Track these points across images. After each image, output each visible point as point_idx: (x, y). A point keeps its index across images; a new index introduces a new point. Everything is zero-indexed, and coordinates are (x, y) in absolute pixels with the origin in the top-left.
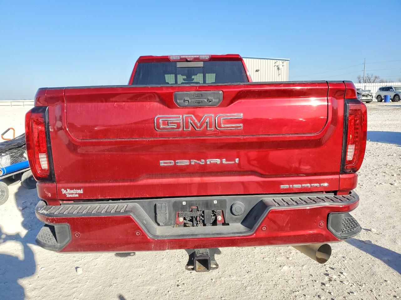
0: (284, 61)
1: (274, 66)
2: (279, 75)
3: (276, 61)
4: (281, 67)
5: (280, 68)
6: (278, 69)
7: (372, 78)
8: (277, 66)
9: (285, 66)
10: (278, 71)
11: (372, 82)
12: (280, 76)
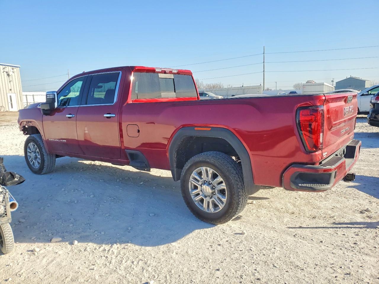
0: (13, 67)
1: (3, 72)
2: (10, 82)
3: (4, 67)
4: (11, 73)
5: (10, 75)
6: (8, 75)
7: (76, 88)
8: (6, 72)
9: (16, 73)
10: (8, 78)
11: (76, 91)
12: (12, 83)
